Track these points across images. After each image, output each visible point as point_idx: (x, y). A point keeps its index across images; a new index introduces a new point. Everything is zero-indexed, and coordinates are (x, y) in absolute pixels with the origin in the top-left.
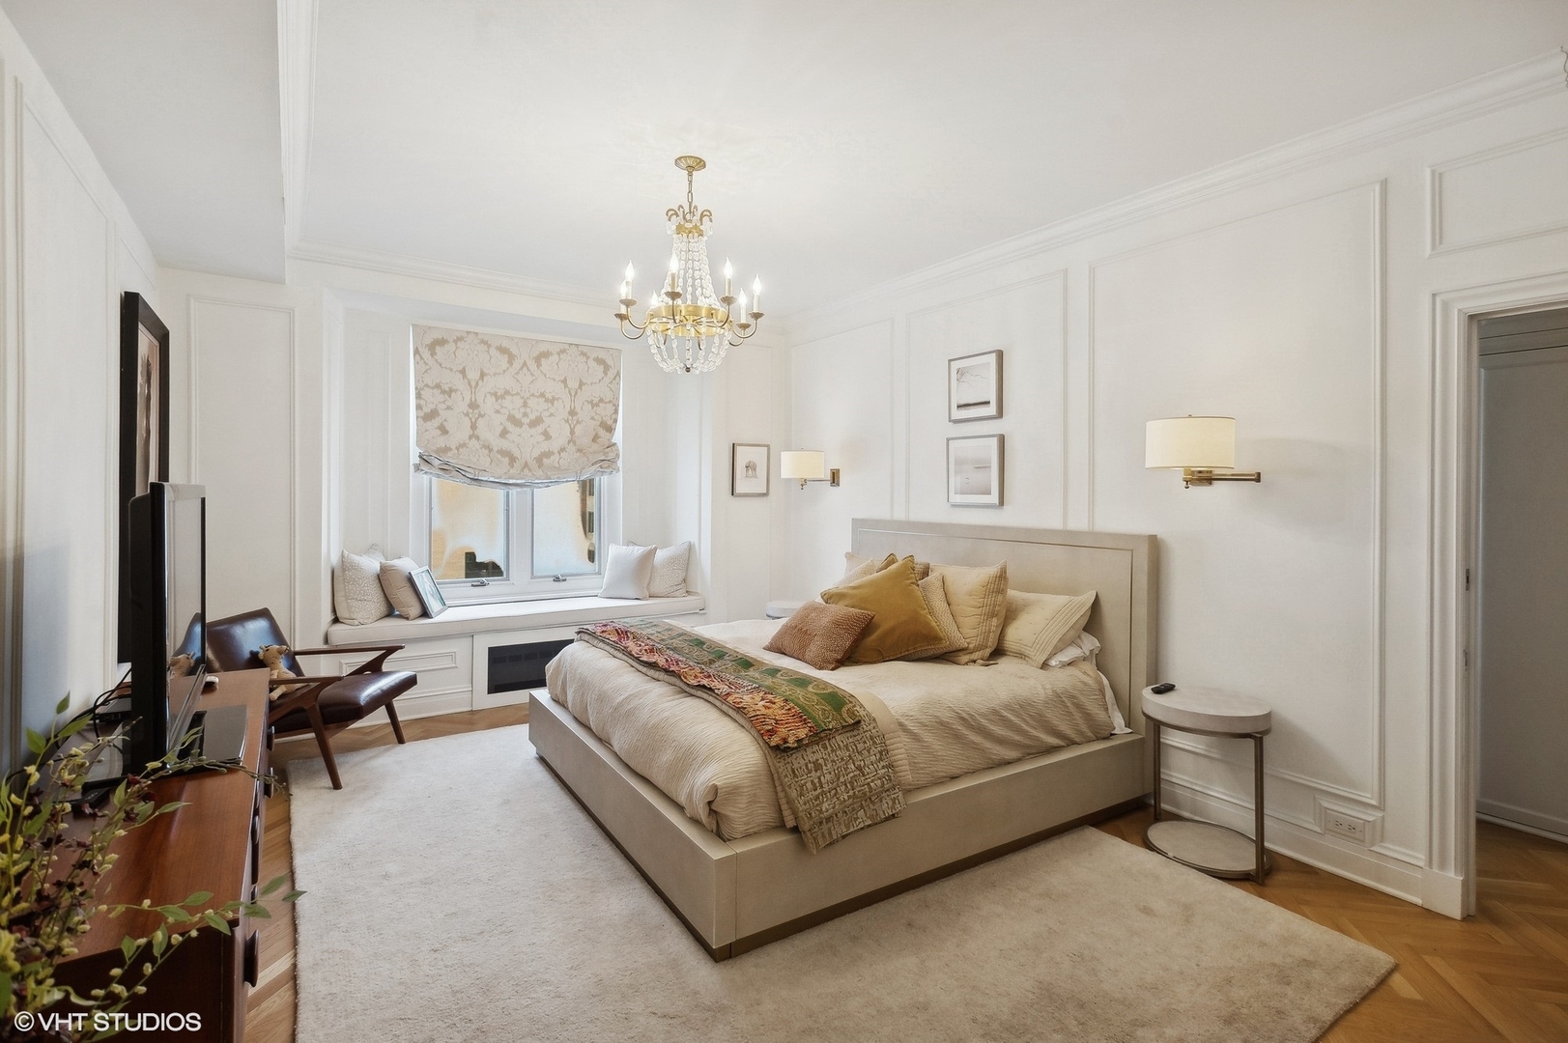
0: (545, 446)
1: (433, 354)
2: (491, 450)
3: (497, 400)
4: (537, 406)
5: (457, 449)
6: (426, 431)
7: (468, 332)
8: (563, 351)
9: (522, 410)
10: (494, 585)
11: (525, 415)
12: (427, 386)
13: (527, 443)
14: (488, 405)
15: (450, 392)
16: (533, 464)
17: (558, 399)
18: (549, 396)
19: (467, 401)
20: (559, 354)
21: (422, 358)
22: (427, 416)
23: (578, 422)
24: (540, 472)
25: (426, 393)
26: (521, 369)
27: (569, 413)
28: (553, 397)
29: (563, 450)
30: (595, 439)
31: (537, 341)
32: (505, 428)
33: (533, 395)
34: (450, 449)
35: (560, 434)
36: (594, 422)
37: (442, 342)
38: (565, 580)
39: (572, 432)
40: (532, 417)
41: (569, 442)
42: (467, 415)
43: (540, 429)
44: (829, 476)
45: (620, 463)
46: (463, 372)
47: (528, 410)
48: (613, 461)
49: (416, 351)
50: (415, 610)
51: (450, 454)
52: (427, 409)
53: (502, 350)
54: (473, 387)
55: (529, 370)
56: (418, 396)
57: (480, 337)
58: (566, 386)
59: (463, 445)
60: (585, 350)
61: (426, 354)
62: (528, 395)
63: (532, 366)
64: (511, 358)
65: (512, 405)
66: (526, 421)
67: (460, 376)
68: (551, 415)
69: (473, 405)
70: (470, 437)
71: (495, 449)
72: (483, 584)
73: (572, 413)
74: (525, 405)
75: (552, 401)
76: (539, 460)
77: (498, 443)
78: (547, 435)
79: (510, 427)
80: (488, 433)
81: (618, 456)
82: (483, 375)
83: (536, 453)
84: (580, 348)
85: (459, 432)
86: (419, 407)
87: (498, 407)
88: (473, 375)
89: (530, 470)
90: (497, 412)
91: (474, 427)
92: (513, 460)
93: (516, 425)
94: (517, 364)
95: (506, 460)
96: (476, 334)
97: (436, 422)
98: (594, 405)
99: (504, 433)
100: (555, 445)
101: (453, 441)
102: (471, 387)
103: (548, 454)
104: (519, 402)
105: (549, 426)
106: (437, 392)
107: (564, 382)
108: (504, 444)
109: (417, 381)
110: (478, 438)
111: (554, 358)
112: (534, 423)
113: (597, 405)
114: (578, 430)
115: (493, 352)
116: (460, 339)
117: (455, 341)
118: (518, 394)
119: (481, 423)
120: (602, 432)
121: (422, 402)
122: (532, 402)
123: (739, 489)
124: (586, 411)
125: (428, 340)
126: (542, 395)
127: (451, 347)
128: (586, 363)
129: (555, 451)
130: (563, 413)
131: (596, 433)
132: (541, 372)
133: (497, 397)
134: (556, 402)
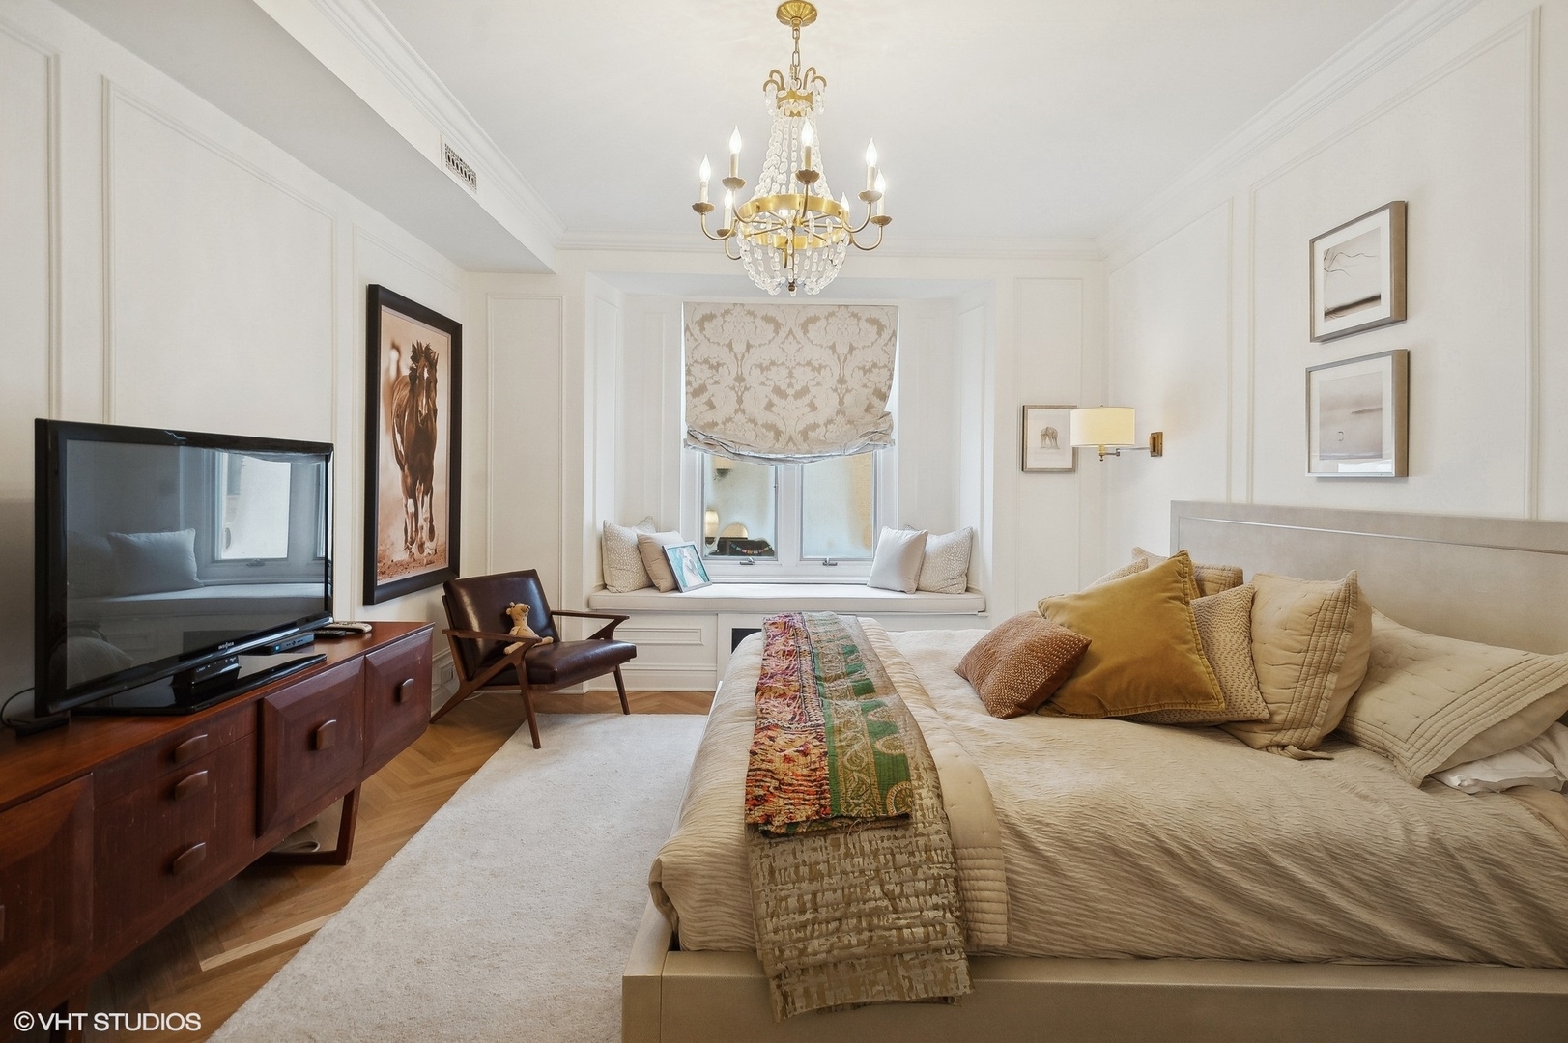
0: (811, 419)
1: (702, 329)
2: (756, 424)
3: (762, 372)
4: (803, 376)
5: (724, 423)
6: (695, 406)
7: (735, 305)
8: (832, 314)
9: (788, 381)
10: (762, 564)
11: (790, 385)
12: (696, 362)
13: (792, 416)
14: (754, 377)
15: (716, 367)
16: (799, 438)
17: (825, 367)
18: (816, 364)
19: (734, 374)
20: (827, 318)
21: (692, 335)
22: (696, 392)
23: (848, 391)
24: (805, 447)
25: (695, 370)
26: (787, 337)
27: (838, 381)
28: (820, 366)
29: (830, 422)
30: (868, 409)
31: (804, 306)
32: (770, 400)
33: (799, 364)
34: (716, 424)
35: (828, 405)
36: (867, 391)
37: (710, 317)
38: (836, 565)
39: (841, 402)
40: (798, 387)
41: (837, 413)
42: (733, 388)
43: (806, 399)
44: (1147, 443)
45: (895, 435)
46: (730, 346)
47: (794, 381)
48: (886, 433)
49: (687, 329)
50: (665, 582)
51: (716, 429)
52: (696, 385)
53: (768, 319)
54: (740, 360)
55: (795, 338)
56: (688, 372)
57: (746, 308)
58: (834, 351)
59: (729, 420)
60: (856, 311)
61: (696, 331)
62: (794, 364)
63: (799, 334)
64: (777, 327)
65: (778, 376)
66: (791, 392)
67: (727, 349)
68: (818, 384)
69: (740, 379)
70: (736, 412)
71: (760, 423)
72: (750, 563)
73: (842, 381)
74: (791, 375)
75: (819, 369)
76: (804, 433)
77: (762, 417)
78: (813, 407)
79: (776, 399)
80: (754, 406)
81: (891, 427)
82: (749, 347)
83: (801, 427)
84: (851, 309)
85: (726, 407)
86: (688, 383)
87: (763, 379)
88: (739, 347)
89: (795, 445)
90: (763, 384)
91: (740, 401)
92: (778, 433)
93: (781, 397)
94: (783, 333)
95: (771, 434)
96: (743, 305)
97: (704, 398)
98: (866, 371)
99: (770, 406)
100: (821, 417)
101: (718, 416)
102: (737, 360)
103: (815, 426)
104: (784, 372)
105: (815, 397)
106: (705, 367)
107: (833, 347)
108: (771, 418)
109: (687, 357)
110: (743, 412)
111: (822, 323)
112: (799, 395)
113: (870, 371)
114: (848, 399)
115: (759, 322)
116: (727, 312)
117: (723, 315)
118: (783, 364)
119: (747, 396)
120: (876, 401)
121: (692, 378)
122: (798, 372)
123: (1031, 464)
124: (855, 380)
125: (698, 317)
126: (809, 363)
127: (719, 321)
128: (858, 324)
129: (821, 423)
130: (831, 382)
131: (867, 402)
132: (808, 338)
133: (763, 368)
134: (823, 370)
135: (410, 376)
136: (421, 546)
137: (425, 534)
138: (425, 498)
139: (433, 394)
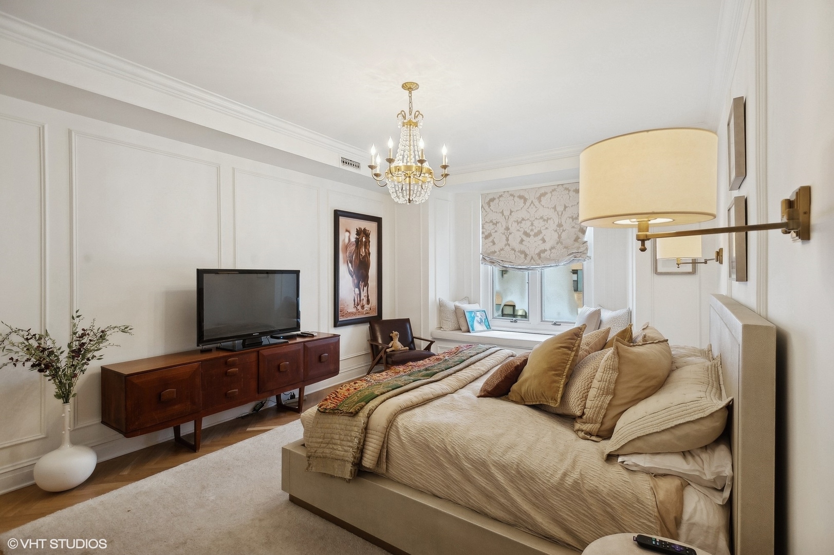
0: (543, 247)
1: (489, 206)
2: (515, 251)
3: (518, 224)
4: (539, 224)
5: (499, 251)
6: (486, 244)
7: (504, 192)
8: (553, 190)
9: (531, 228)
10: (521, 323)
11: (532, 230)
12: (486, 222)
13: (533, 245)
14: (513, 228)
15: (496, 224)
16: (536, 257)
17: (550, 219)
18: (545, 218)
19: (504, 227)
20: (551, 192)
21: (484, 209)
22: (486, 237)
23: (563, 231)
24: (539, 261)
25: (486, 226)
26: (530, 205)
27: (557, 226)
28: (548, 219)
29: (552, 248)
30: (576, 239)
31: (539, 188)
32: (522, 238)
33: (536, 219)
34: (496, 252)
35: (551, 237)
36: (574, 230)
37: (492, 200)
38: (560, 325)
39: (560, 237)
40: (536, 231)
41: (557, 243)
42: (504, 234)
43: (540, 237)
45: (590, 253)
46: (502, 213)
47: (534, 227)
48: (584, 253)
49: (482, 207)
51: (495, 254)
52: (486, 234)
53: (521, 197)
54: (507, 219)
55: (534, 205)
56: (483, 228)
57: (510, 193)
58: (556, 210)
59: (502, 250)
60: (567, 186)
61: (486, 207)
62: (533, 219)
63: (536, 202)
64: (525, 200)
65: (526, 226)
66: (532, 233)
67: (501, 215)
68: (547, 228)
69: (507, 229)
70: (506, 245)
71: (517, 250)
72: (515, 321)
73: (560, 225)
74: (532, 225)
75: (547, 220)
76: (539, 255)
77: (518, 247)
78: (544, 241)
79: (525, 238)
80: (514, 243)
81: (587, 249)
82: (511, 212)
83: (537, 251)
84: (565, 186)
85: (500, 243)
86: (483, 233)
87: (518, 228)
88: (507, 213)
89: (534, 261)
90: (518, 230)
91: (507, 240)
92: (526, 255)
93: (527, 237)
94: (528, 204)
95: (523, 256)
96: (508, 192)
97: (490, 239)
98: (573, 219)
99: (522, 241)
100: (547, 246)
101: (496, 248)
103: (544, 251)
104: (529, 223)
105: (545, 235)
106: (491, 224)
107: (555, 208)
108: (523, 248)
109: (482, 220)
110: (509, 245)
111: (549, 195)
112: (536, 235)
113: (576, 219)
114: (564, 235)
115: (516, 199)
116: (501, 196)
117: (499, 198)
118: (528, 219)
119: (511, 237)
120: (580, 235)
121: (484, 230)
122: (536, 223)
123: (659, 270)
124: (567, 224)
125: (487, 200)
126: (542, 218)
127: (496, 201)
128: (569, 194)
129: (548, 249)
130: (554, 227)
131: (576, 236)
132: (541, 205)
133: (518, 223)
134: (549, 221)
135: (355, 241)
136: (363, 307)
137: (365, 302)
138: (365, 288)
139: (368, 247)
